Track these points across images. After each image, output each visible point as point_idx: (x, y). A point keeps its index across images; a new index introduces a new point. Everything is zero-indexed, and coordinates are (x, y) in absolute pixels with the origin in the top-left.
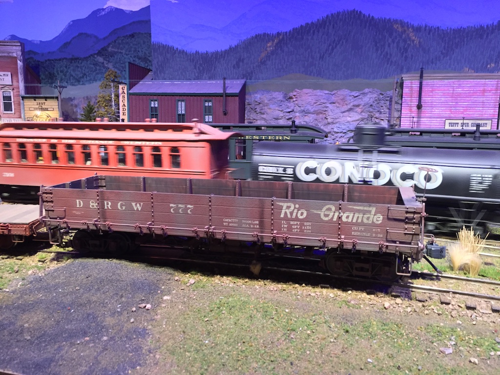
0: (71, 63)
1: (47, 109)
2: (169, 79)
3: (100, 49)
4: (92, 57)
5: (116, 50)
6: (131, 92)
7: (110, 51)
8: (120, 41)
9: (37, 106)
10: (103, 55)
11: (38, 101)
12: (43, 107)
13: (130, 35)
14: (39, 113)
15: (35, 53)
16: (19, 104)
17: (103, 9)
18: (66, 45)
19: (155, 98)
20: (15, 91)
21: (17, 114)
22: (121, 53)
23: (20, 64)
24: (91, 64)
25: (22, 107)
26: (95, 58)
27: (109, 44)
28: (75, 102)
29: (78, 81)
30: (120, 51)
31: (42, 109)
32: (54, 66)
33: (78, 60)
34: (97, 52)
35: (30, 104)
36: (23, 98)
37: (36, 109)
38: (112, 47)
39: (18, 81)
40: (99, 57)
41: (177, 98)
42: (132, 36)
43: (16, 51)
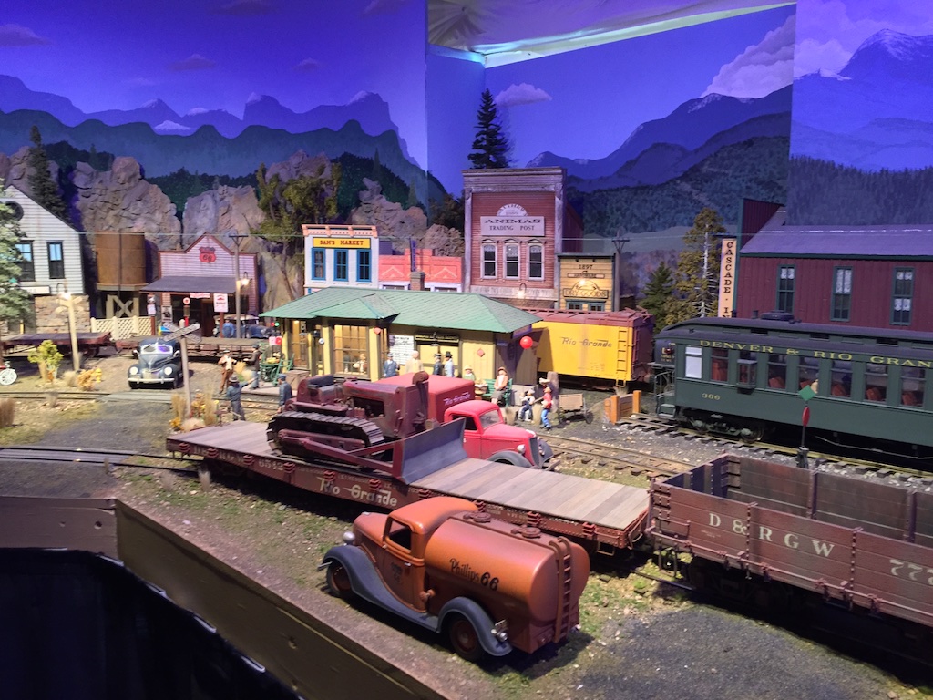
0: (636, 194)
1: (594, 276)
2: (819, 224)
3: (687, 170)
4: (671, 184)
5: (716, 170)
6: (743, 251)
7: (705, 171)
8: (726, 154)
9: (580, 271)
10: (691, 180)
11: (582, 262)
12: (589, 272)
13: (745, 143)
14: (582, 282)
15: (578, 180)
16: (552, 266)
17: (700, 100)
18: (630, 164)
19: (791, 262)
20: (547, 245)
21: (548, 281)
22: (724, 174)
23: (558, 202)
24: (669, 196)
25: (556, 270)
26: (678, 185)
27: (705, 160)
28: (636, 260)
29: (644, 226)
30: (723, 171)
31: (587, 276)
32: (608, 200)
33: (647, 190)
34: (680, 174)
35: (569, 267)
36: (560, 258)
37: (577, 276)
38: (710, 166)
39: (553, 230)
40: (684, 183)
41: (836, 263)
42: (749, 143)
43: (554, 182)
